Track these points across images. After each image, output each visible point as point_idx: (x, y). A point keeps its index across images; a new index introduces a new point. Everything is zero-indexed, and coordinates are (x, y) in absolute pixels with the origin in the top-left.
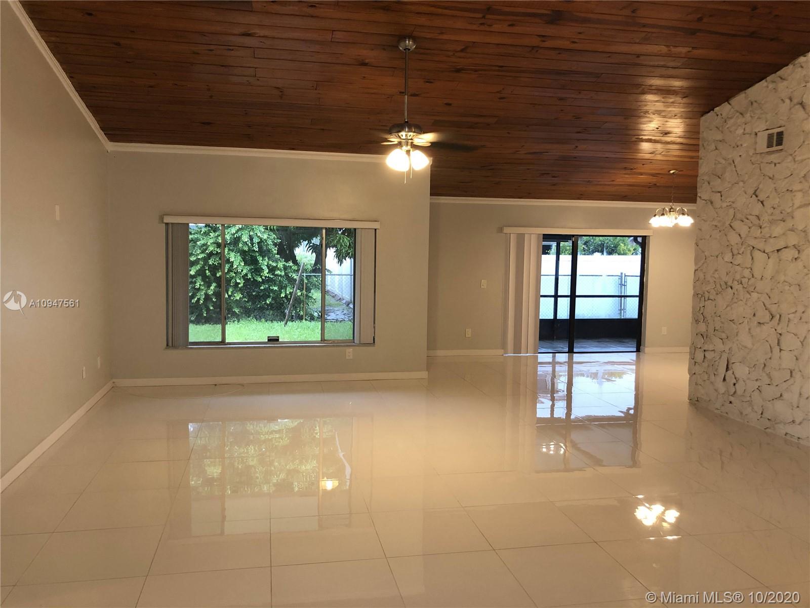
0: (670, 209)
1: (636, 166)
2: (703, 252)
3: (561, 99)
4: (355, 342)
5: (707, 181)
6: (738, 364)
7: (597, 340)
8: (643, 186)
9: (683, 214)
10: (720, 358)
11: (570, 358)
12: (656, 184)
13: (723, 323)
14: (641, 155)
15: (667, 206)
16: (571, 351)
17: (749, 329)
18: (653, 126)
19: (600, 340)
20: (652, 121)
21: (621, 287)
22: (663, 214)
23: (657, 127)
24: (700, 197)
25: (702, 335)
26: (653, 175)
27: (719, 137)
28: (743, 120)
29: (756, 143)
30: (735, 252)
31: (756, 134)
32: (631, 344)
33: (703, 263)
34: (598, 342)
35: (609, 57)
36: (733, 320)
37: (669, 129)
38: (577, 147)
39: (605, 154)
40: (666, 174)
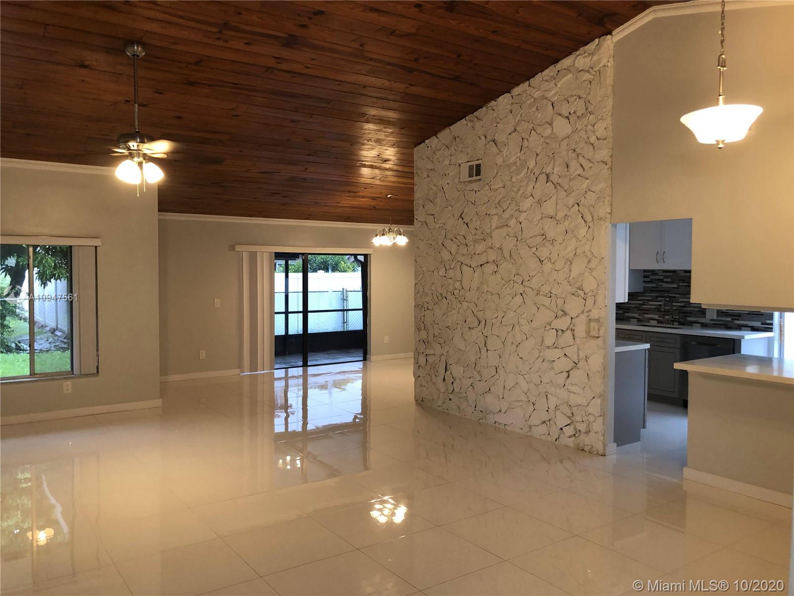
0: (389, 230)
1: (358, 189)
2: (422, 268)
3: (293, 121)
4: (74, 373)
5: (422, 205)
6: (455, 365)
7: (326, 353)
8: (365, 208)
9: (400, 234)
10: (440, 361)
11: (305, 372)
12: (375, 207)
13: (440, 330)
14: (363, 180)
15: (386, 227)
16: (305, 365)
17: (462, 334)
18: (375, 153)
19: (329, 352)
20: (374, 149)
21: (344, 302)
22: (383, 235)
23: (378, 154)
24: (417, 219)
25: (423, 341)
26: (373, 198)
27: (430, 166)
28: (449, 152)
29: (460, 173)
30: (447, 268)
31: (460, 165)
32: (357, 354)
33: (422, 278)
34: (328, 354)
35: (339, 85)
36: (449, 327)
37: (388, 157)
38: (306, 169)
39: (332, 177)
40: (385, 198)
